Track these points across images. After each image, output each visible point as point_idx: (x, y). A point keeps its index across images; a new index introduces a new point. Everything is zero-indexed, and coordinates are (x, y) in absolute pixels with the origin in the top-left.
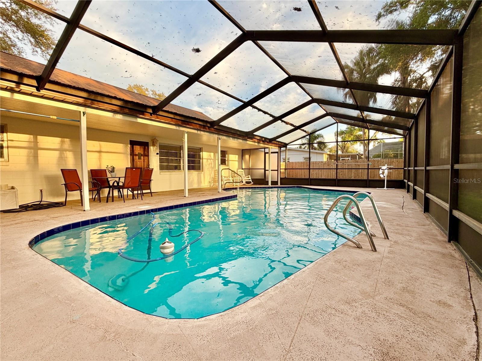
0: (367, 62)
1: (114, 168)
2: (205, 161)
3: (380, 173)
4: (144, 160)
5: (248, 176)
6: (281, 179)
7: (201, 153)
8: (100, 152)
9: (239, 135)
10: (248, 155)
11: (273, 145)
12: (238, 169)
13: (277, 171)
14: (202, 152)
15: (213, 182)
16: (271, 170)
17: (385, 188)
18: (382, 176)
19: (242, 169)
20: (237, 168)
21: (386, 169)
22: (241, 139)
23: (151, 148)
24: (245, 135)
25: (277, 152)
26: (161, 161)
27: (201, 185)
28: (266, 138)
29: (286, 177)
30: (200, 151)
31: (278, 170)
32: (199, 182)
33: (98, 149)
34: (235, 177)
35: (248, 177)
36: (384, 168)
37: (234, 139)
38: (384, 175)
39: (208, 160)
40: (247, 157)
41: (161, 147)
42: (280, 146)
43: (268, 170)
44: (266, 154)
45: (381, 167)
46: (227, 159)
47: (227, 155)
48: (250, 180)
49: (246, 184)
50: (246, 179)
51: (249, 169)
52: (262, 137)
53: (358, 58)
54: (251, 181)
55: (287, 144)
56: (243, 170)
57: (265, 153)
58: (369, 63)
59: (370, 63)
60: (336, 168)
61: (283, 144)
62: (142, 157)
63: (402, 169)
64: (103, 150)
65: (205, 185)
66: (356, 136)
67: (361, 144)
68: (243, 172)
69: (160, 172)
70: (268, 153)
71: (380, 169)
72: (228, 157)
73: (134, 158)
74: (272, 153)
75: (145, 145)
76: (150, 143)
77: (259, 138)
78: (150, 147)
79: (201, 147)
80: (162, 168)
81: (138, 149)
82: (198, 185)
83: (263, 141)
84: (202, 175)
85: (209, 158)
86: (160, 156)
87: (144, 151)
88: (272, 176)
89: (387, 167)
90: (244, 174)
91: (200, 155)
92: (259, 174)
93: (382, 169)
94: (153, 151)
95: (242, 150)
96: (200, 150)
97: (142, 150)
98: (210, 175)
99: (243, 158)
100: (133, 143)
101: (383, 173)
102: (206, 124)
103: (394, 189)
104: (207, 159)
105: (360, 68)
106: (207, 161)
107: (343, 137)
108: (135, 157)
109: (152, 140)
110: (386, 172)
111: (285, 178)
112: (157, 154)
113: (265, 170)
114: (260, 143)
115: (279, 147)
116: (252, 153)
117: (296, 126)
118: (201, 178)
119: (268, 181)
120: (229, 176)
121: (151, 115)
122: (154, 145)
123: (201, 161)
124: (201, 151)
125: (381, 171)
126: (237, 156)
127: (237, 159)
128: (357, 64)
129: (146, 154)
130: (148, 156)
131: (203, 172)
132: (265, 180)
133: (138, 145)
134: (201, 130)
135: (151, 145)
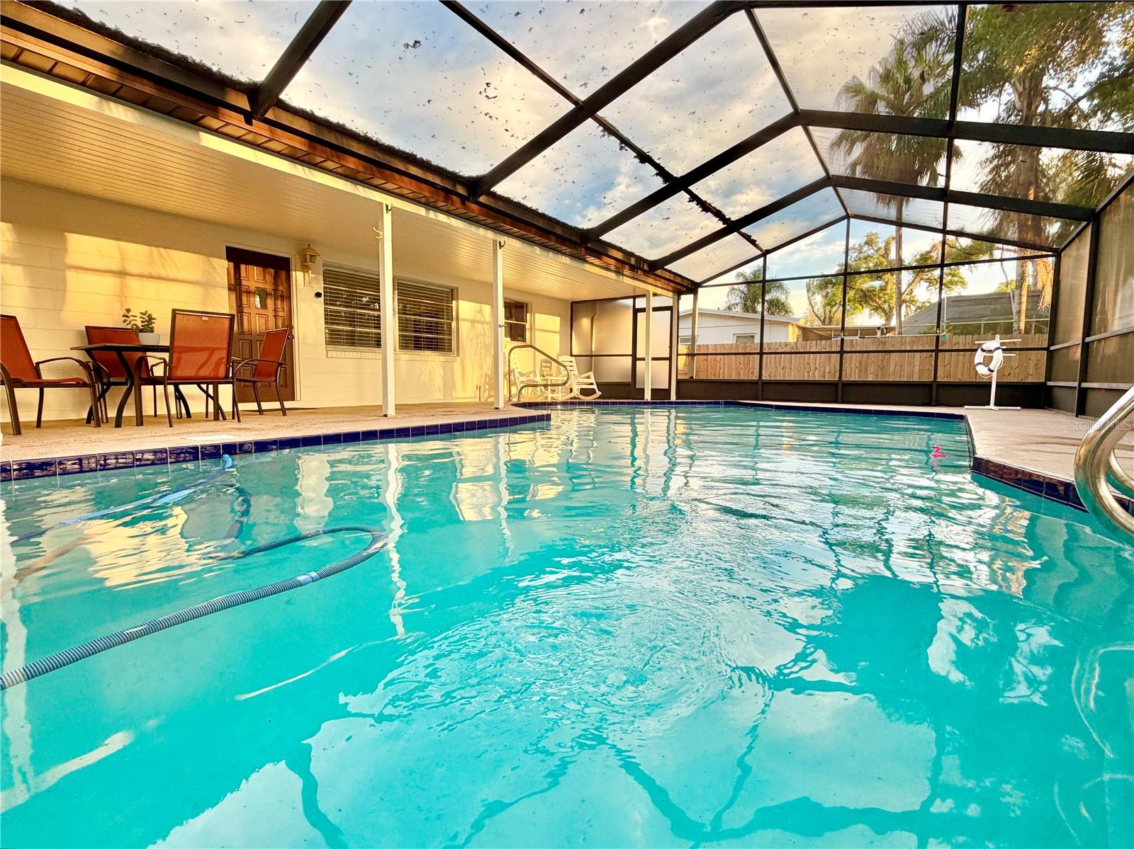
0: (916, 74)
1: (150, 318)
2: (464, 326)
3: (976, 362)
4: (275, 310)
5: (589, 374)
6: (679, 382)
7: (454, 302)
8: (122, 274)
9: (563, 240)
10: (586, 316)
11: (659, 284)
12: (559, 355)
13: (668, 362)
14: (457, 300)
15: (487, 387)
16: (654, 359)
17: (992, 406)
18: (982, 370)
19: (572, 355)
20: (558, 351)
21: (998, 348)
22: (564, 254)
23: (298, 276)
24: (578, 241)
25: (670, 308)
26: (330, 318)
27: (454, 395)
28: (640, 259)
29: (692, 377)
30: (450, 299)
31: (670, 359)
32: (449, 386)
33: (115, 266)
34: (551, 375)
35: (588, 377)
36: (989, 345)
37: (545, 253)
38: (991, 367)
39: (476, 324)
40: (585, 322)
41: (330, 276)
42: (679, 287)
43: (643, 359)
44: (639, 314)
45: (980, 345)
46: (528, 326)
47: (528, 315)
48: (592, 384)
49: (582, 397)
50: (581, 381)
51: (591, 356)
52: (629, 254)
53: (892, 60)
54: (595, 387)
55: (699, 285)
56: (573, 359)
57: (636, 311)
58: (922, 76)
59: (926, 76)
60: (839, 349)
61: (685, 283)
62: (270, 302)
63: (1043, 349)
64: (132, 268)
65: (467, 395)
66: (862, 290)
67: (873, 312)
68: (574, 364)
69: (327, 351)
70: (643, 310)
71: (976, 350)
72: (531, 322)
73: (241, 304)
74: (655, 309)
75: (278, 266)
76: (295, 262)
77: (619, 255)
78: (294, 273)
79: (453, 284)
80: (334, 339)
81: (254, 277)
82: (445, 396)
83: (632, 268)
84: (457, 366)
85: (478, 317)
86: (325, 304)
87: (276, 284)
88: (654, 376)
89: (1002, 344)
90: (575, 368)
91: (450, 310)
92: (618, 369)
93: (983, 350)
94: (305, 285)
95: (573, 304)
96: (450, 296)
97: (269, 278)
98: (482, 367)
99: (574, 325)
100: (237, 257)
101: (987, 361)
102: (454, 186)
103: (1019, 408)
104: (473, 322)
105: (896, 91)
106: (473, 327)
107: (828, 293)
108: (244, 298)
109: (299, 253)
110: (998, 357)
111: (691, 381)
112: (318, 295)
113: (635, 359)
114: (623, 275)
115: (674, 292)
116: (597, 313)
117: (729, 219)
118: (453, 374)
119: (643, 390)
120: (534, 372)
121: (249, 122)
122: (305, 268)
123: (454, 324)
124: (455, 296)
125: (979, 356)
126: (558, 319)
127: (557, 328)
128: (886, 77)
129: (283, 294)
130: (289, 298)
131: (459, 359)
132: (635, 385)
133: (254, 265)
134: (437, 209)
135: (298, 267)
